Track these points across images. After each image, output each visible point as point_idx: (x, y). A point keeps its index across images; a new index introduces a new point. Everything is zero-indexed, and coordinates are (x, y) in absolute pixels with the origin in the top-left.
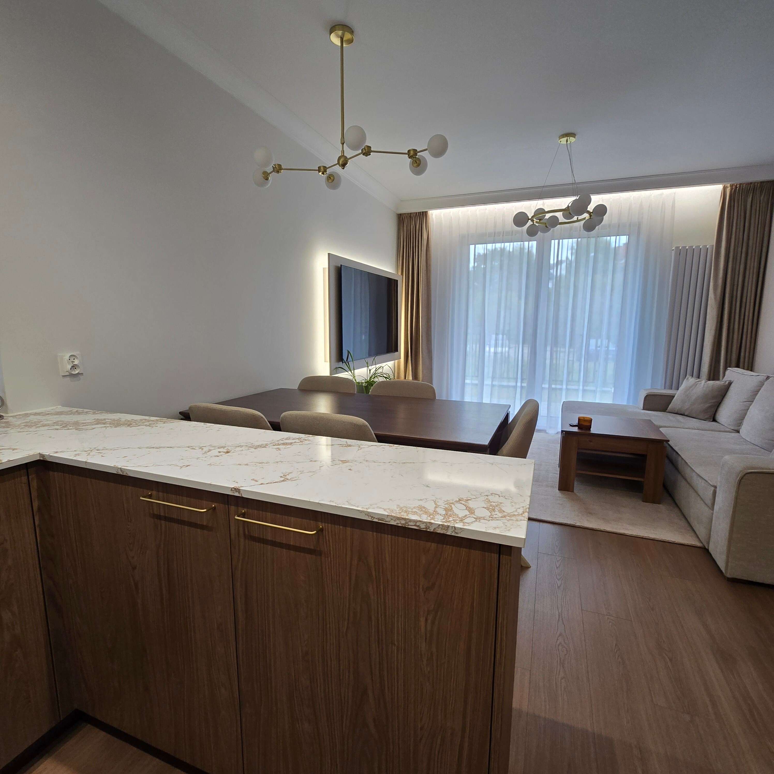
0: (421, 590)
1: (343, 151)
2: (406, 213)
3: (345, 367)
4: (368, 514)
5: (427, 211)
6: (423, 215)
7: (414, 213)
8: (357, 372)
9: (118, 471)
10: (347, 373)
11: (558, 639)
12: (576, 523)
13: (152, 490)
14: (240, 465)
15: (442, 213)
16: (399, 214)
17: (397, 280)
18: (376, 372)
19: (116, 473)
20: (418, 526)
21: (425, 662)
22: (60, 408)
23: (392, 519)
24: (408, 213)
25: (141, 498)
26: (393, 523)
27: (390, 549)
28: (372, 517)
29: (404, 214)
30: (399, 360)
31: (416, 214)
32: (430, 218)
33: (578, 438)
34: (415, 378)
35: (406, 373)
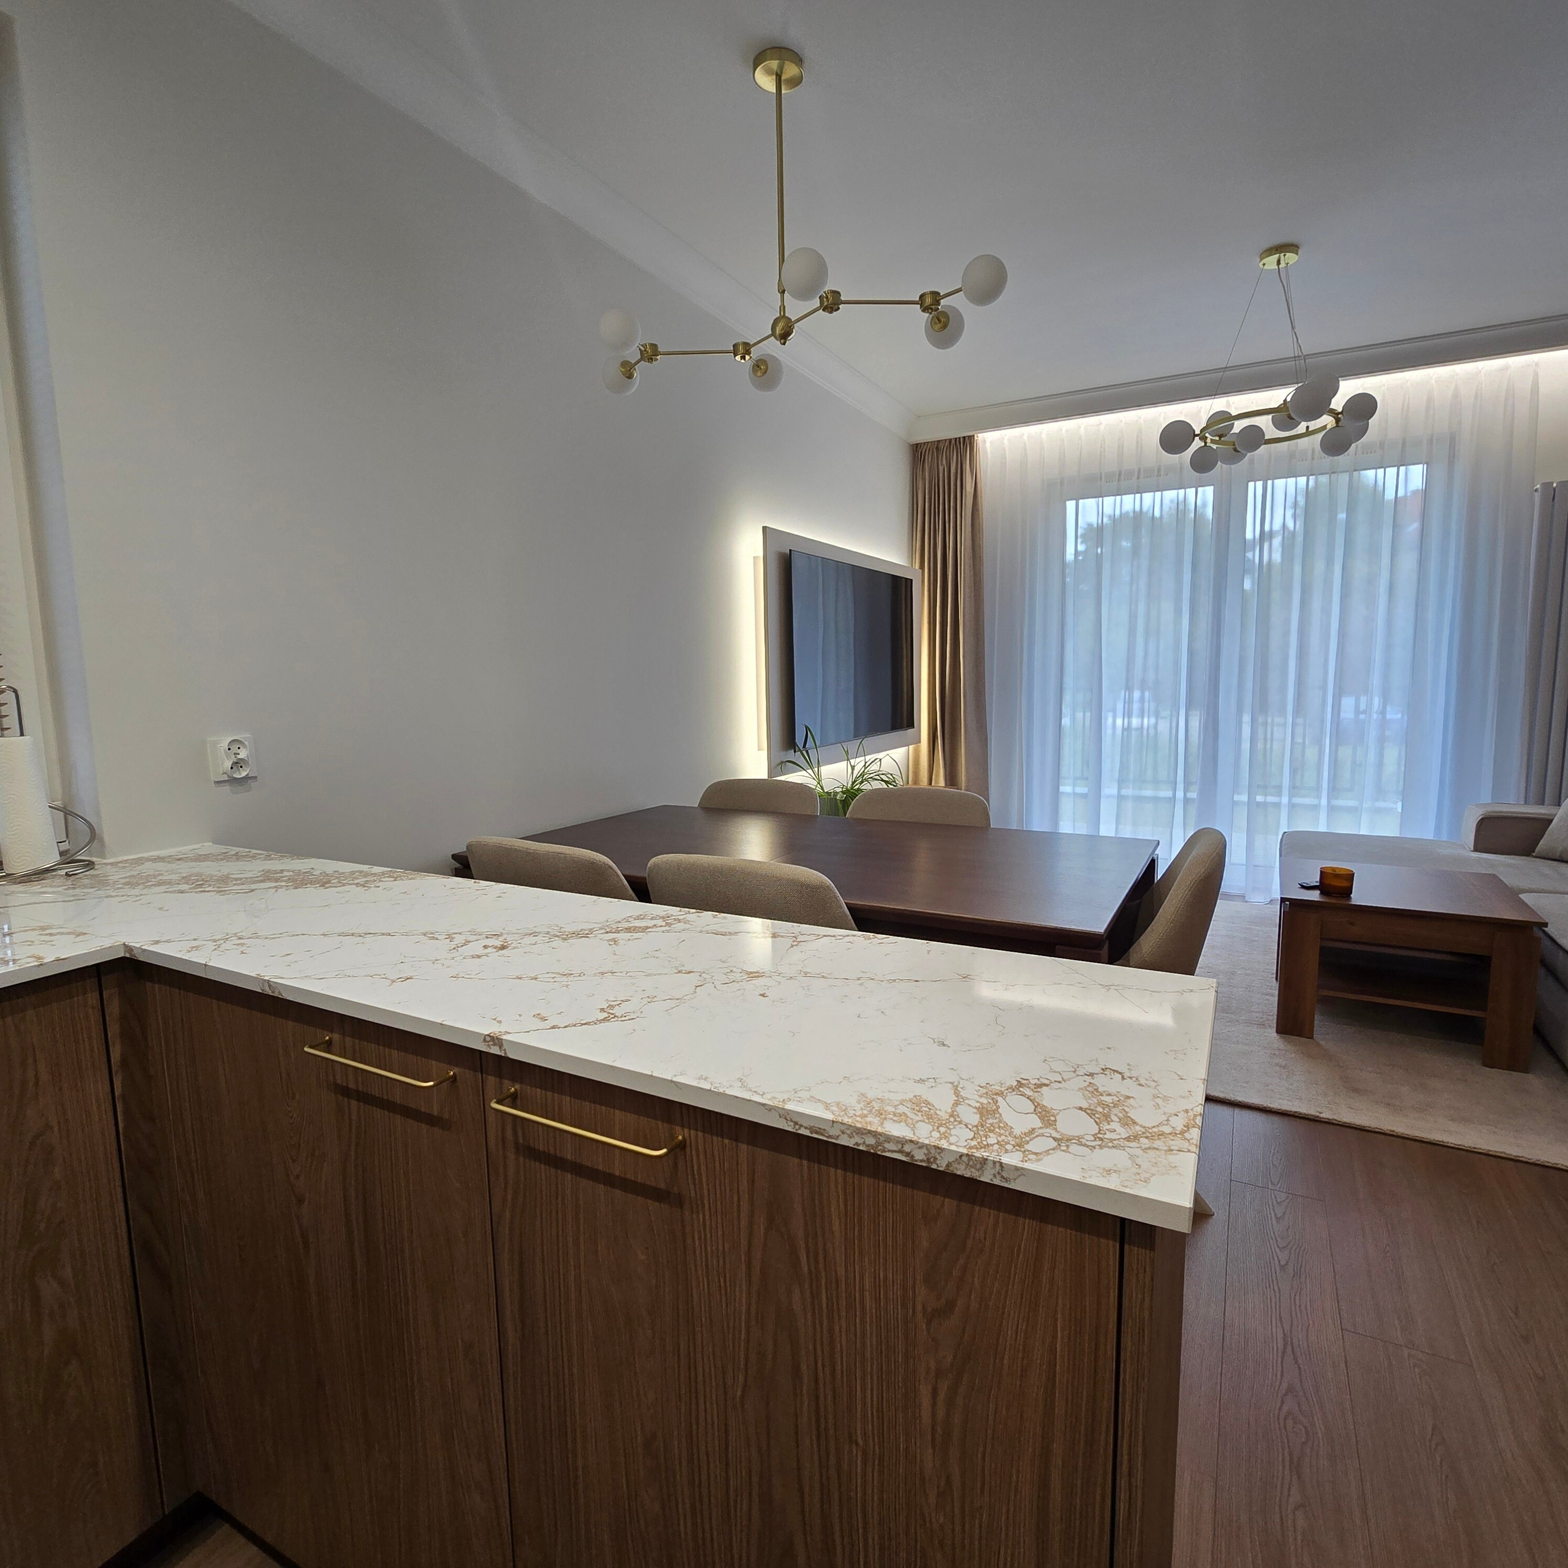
0: (920, 1315)
1: (783, 308)
2: (928, 442)
3: (802, 761)
4: (786, 1114)
5: (974, 436)
6: (965, 445)
7: (946, 440)
8: (826, 770)
9: (263, 986)
10: (804, 773)
11: (1283, 1402)
12: (1321, 1113)
13: (332, 1031)
14: (520, 978)
15: (1006, 438)
16: (913, 445)
17: (912, 580)
18: (866, 771)
19: (260, 991)
20: (908, 1154)
21: (932, 1499)
22: (208, 847)
23: (843, 1133)
24: (932, 442)
25: (306, 1049)
26: (844, 1141)
27: (842, 1207)
28: (796, 1123)
29: (925, 443)
30: (912, 749)
31: (950, 443)
32: (979, 450)
33: (1321, 915)
34: (952, 782)
35: (931, 772)
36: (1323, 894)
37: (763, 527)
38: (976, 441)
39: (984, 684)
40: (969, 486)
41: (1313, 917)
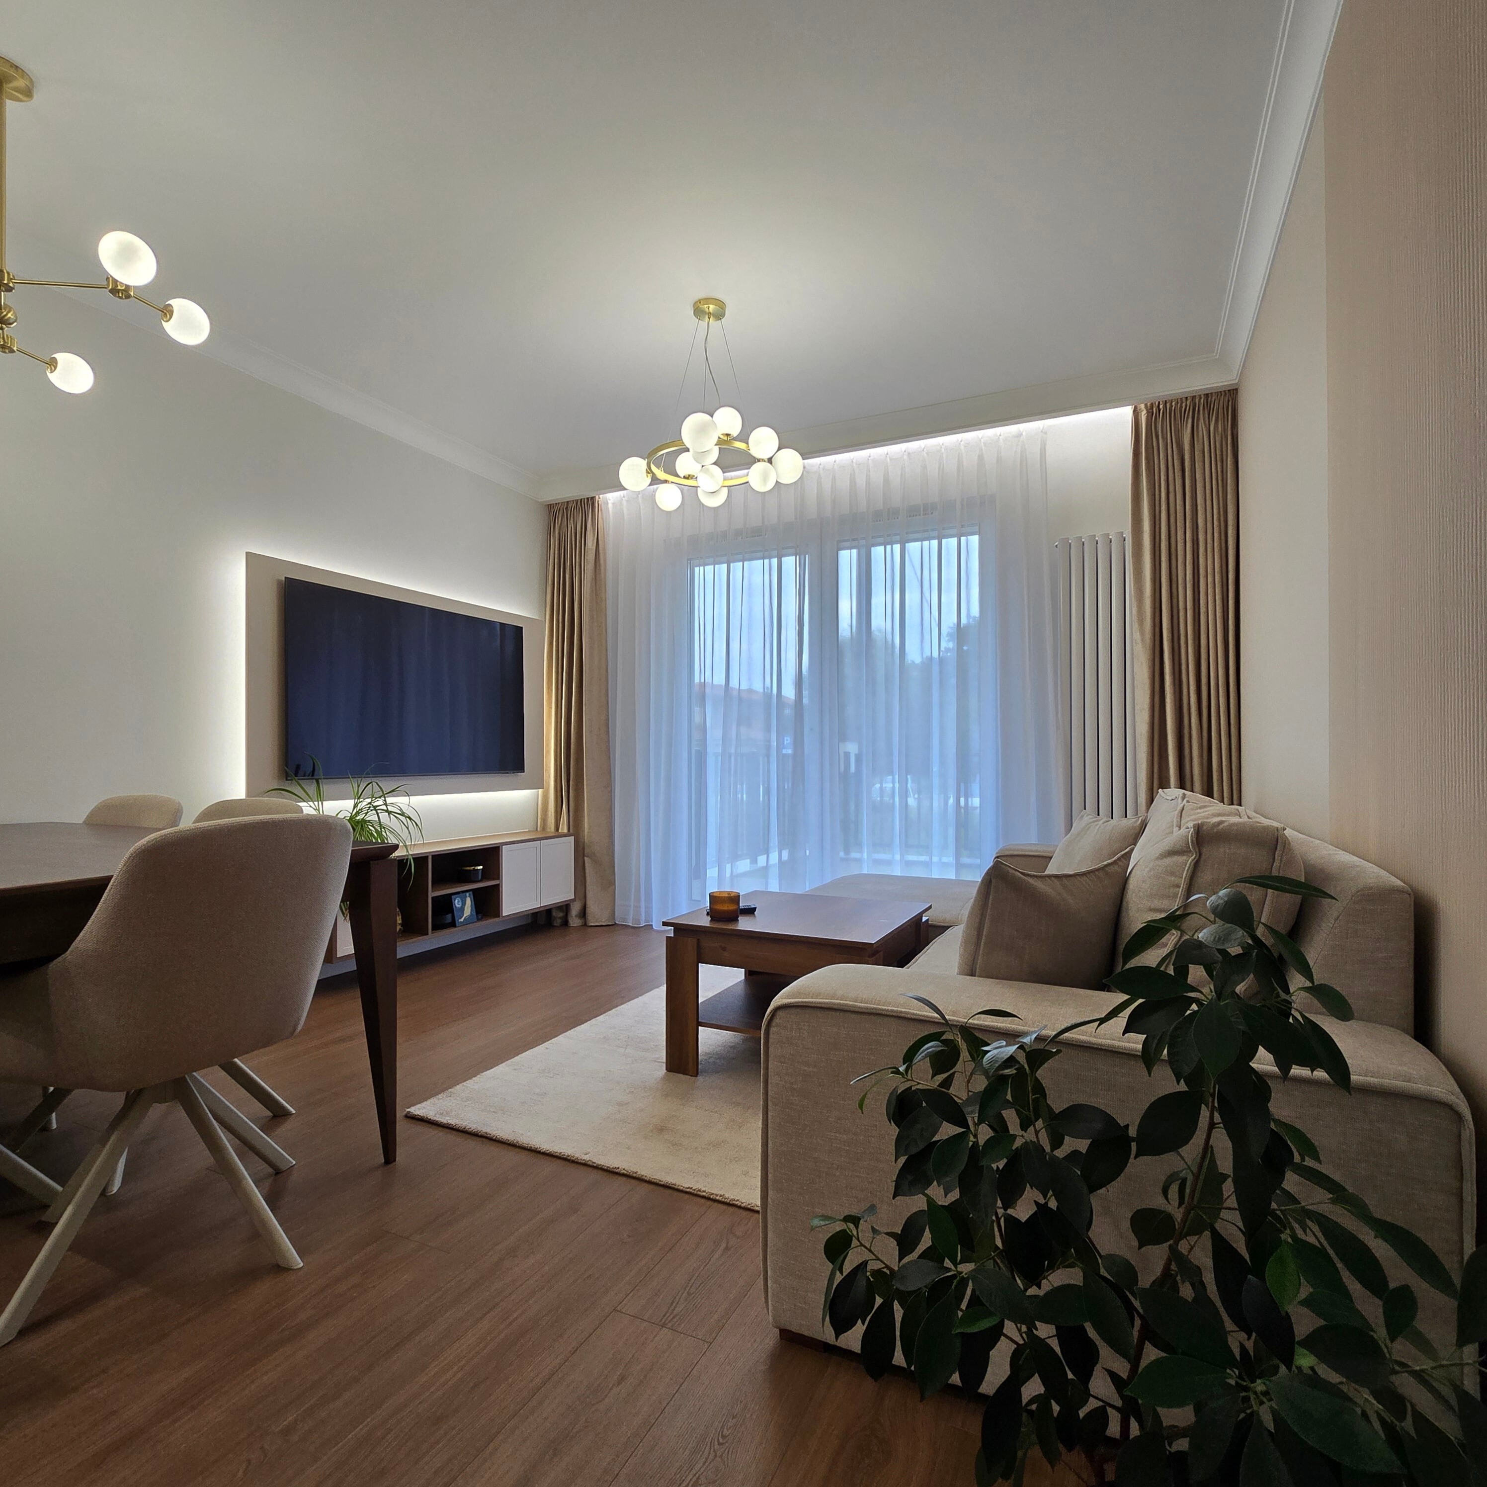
5: (595, 497)
6: (587, 505)
7: (573, 501)
15: (625, 499)
16: (546, 505)
17: (522, 628)
24: (562, 503)
29: (557, 503)
30: (540, 791)
31: (577, 504)
32: (601, 510)
33: (698, 940)
34: (575, 829)
35: (559, 818)
36: (713, 920)
37: (246, 552)
38: (598, 501)
39: (608, 733)
40: (591, 543)
41: (691, 942)
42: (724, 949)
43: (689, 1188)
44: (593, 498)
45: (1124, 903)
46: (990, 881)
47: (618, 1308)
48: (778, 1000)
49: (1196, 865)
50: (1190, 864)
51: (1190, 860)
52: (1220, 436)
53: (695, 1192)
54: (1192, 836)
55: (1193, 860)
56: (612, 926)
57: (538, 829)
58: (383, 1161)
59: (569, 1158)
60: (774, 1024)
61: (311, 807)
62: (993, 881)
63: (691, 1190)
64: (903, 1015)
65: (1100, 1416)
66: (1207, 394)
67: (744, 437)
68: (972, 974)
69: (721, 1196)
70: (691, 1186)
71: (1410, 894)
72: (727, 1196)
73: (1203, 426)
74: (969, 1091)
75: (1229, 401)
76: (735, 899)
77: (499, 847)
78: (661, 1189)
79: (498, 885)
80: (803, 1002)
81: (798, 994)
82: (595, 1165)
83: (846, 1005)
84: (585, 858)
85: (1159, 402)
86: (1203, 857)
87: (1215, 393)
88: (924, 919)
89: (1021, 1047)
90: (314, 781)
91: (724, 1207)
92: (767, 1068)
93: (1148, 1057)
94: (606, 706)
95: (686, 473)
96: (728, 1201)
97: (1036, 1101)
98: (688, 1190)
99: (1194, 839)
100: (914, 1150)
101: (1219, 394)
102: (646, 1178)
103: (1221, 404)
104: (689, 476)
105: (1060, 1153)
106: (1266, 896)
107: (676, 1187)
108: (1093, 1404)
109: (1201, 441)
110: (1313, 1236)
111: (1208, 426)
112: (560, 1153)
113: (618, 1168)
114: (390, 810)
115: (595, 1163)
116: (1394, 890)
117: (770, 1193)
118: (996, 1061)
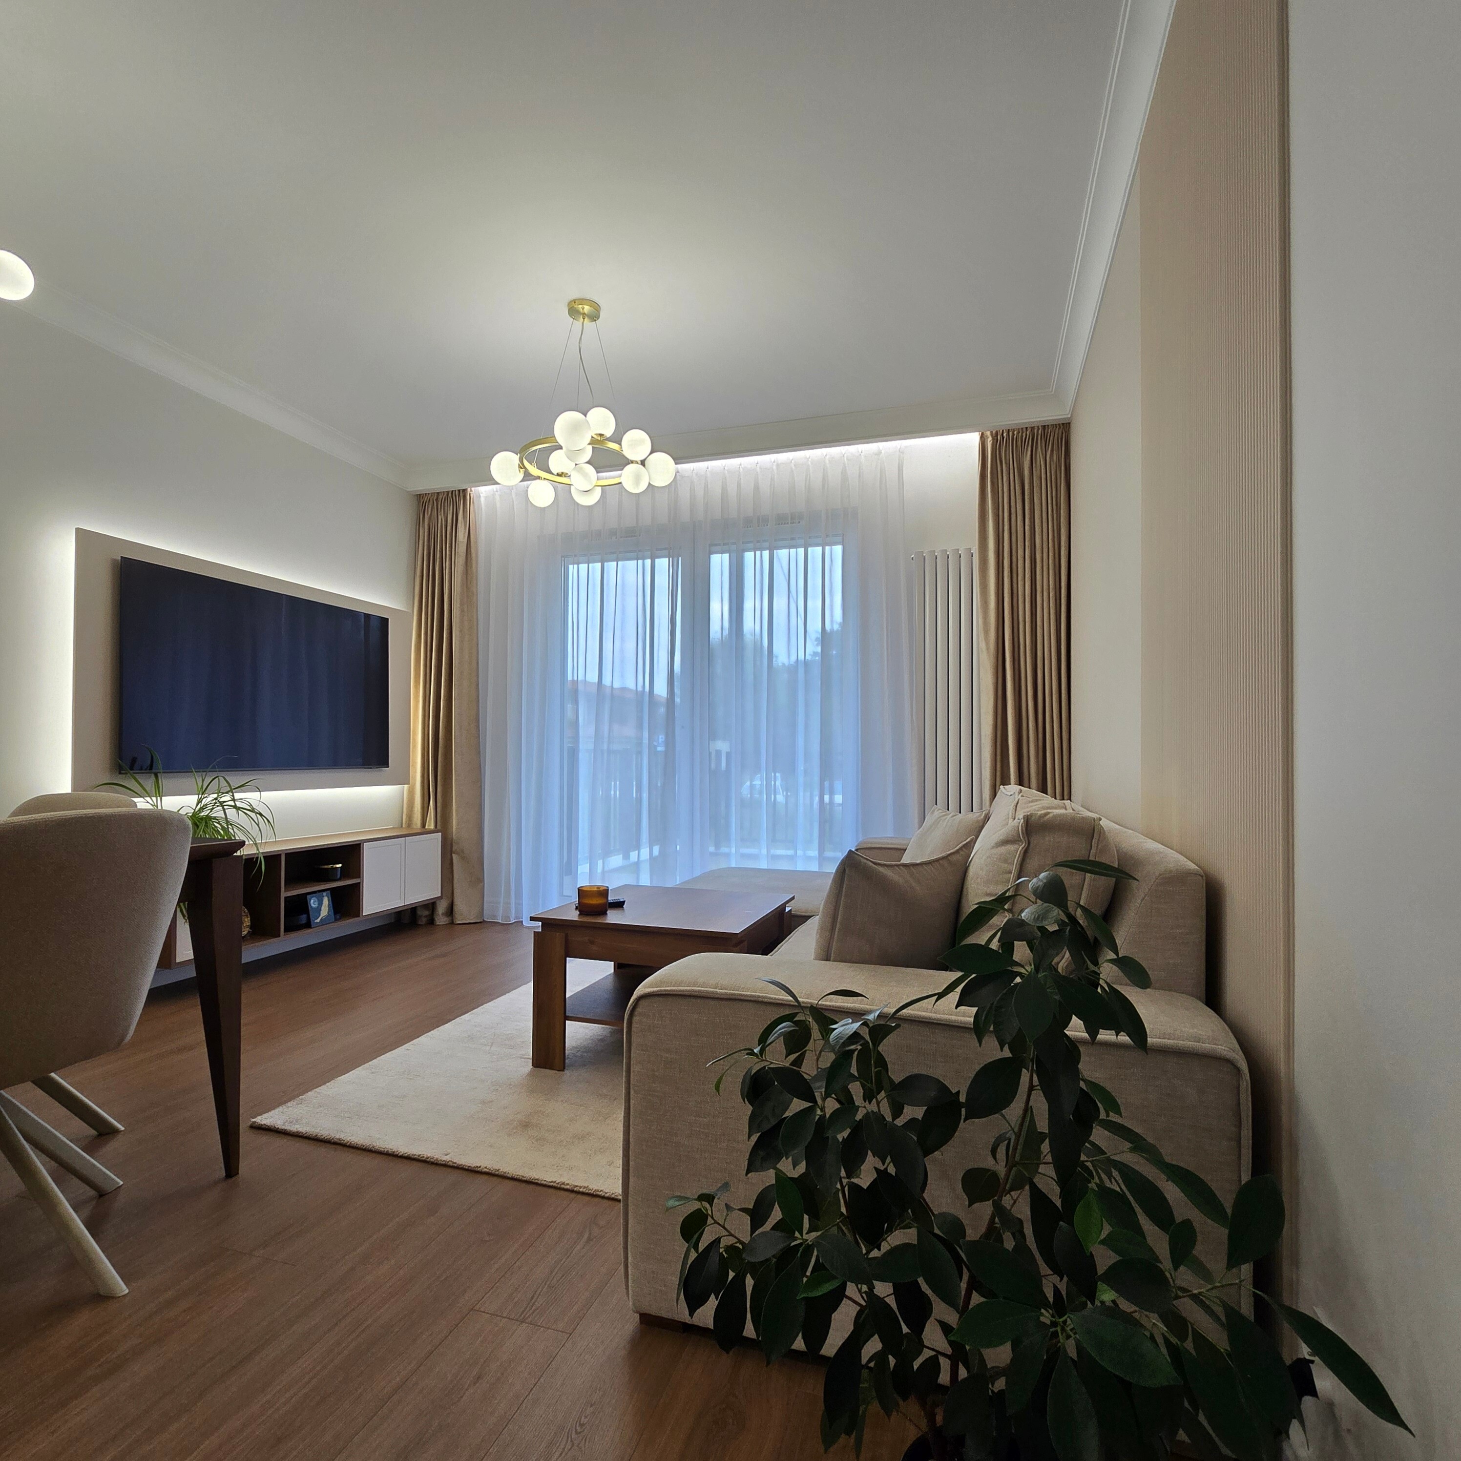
6: (459, 497)
7: (444, 492)
15: (498, 494)
16: (416, 495)
17: (388, 619)
24: (432, 493)
29: (426, 493)
30: (406, 786)
31: (448, 495)
32: (473, 503)
33: (567, 935)
34: (443, 825)
35: (425, 815)
36: (582, 913)
37: (77, 530)
38: (470, 494)
39: (478, 727)
40: (462, 536)
41: (558, 937)
42: (592, 943)
43: (552, 1182)
44: (464, 491)
45: (965, 890)
46: (844, 870)
47: (475, 1308)
48: (642, 989)
49: (1026, 852)
50: (1021, 852)
51: (1021, 848)
52: (1055, 466)
53: (559, 1186)
54: (1022, 826)
55: (1022, 848)
56: (480, 924)
57: (404, 826)
58: (224, 1174)
59: (428, 1160)
60: (636, 1013)
61: (148, 802)
62: (847, 870)
63: (554, 1184)
64: (760, 999)
65: (932, 1364)
66: (1045, 426)
67: (617, 438)
68: (827, 959)
69: (585, 1187)
70: (554, 1180)
71: (1202, 876)
72: (590, 1187)
73: (1041, 455)
74: (818, 1068)
75: (1062, 433)
76: (604, 893)
77: (360, 844)
78: (524, 1185)
79: (359, 883)
80: (665, 990)
81: (661, 983)
82: (456, 1165)
83: (707, 992)
84: (453, 855)
85: (1003, 431)
86: (1032, 845)
87: (1051, 425)
88: (787, 909)
89: (865, 1024)
90: (153, 775)
91: (587, 1198)
92: (629, 1058)
93: (978, 1029)
94: (476, 701)
95: (560, 471)
96: (592, 1192)
97: (878, 1074)
98: (552, 1184)
99: (1024, 829)
100: (766, 1127)
101: (1054, 426)
102: (508, 1175)
103: (1056, 436)
104: (562, 473)
105: (899, 1122)
106: (1084, 880)
107: (539, 1182)
108: (927, 1354)
109: (1038, 468)
110: (1116, 1184)
111: (1044, 455)
112: (419, 1156)
113: (480, 1167)
114: (238, 805)
115: (455, 1163)
116: (1189, 873)
117: (632, 1180)
118: (841, 1038)
